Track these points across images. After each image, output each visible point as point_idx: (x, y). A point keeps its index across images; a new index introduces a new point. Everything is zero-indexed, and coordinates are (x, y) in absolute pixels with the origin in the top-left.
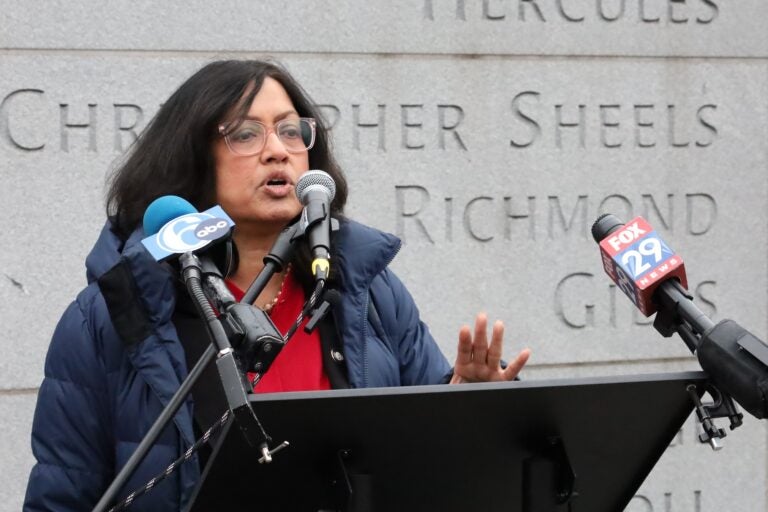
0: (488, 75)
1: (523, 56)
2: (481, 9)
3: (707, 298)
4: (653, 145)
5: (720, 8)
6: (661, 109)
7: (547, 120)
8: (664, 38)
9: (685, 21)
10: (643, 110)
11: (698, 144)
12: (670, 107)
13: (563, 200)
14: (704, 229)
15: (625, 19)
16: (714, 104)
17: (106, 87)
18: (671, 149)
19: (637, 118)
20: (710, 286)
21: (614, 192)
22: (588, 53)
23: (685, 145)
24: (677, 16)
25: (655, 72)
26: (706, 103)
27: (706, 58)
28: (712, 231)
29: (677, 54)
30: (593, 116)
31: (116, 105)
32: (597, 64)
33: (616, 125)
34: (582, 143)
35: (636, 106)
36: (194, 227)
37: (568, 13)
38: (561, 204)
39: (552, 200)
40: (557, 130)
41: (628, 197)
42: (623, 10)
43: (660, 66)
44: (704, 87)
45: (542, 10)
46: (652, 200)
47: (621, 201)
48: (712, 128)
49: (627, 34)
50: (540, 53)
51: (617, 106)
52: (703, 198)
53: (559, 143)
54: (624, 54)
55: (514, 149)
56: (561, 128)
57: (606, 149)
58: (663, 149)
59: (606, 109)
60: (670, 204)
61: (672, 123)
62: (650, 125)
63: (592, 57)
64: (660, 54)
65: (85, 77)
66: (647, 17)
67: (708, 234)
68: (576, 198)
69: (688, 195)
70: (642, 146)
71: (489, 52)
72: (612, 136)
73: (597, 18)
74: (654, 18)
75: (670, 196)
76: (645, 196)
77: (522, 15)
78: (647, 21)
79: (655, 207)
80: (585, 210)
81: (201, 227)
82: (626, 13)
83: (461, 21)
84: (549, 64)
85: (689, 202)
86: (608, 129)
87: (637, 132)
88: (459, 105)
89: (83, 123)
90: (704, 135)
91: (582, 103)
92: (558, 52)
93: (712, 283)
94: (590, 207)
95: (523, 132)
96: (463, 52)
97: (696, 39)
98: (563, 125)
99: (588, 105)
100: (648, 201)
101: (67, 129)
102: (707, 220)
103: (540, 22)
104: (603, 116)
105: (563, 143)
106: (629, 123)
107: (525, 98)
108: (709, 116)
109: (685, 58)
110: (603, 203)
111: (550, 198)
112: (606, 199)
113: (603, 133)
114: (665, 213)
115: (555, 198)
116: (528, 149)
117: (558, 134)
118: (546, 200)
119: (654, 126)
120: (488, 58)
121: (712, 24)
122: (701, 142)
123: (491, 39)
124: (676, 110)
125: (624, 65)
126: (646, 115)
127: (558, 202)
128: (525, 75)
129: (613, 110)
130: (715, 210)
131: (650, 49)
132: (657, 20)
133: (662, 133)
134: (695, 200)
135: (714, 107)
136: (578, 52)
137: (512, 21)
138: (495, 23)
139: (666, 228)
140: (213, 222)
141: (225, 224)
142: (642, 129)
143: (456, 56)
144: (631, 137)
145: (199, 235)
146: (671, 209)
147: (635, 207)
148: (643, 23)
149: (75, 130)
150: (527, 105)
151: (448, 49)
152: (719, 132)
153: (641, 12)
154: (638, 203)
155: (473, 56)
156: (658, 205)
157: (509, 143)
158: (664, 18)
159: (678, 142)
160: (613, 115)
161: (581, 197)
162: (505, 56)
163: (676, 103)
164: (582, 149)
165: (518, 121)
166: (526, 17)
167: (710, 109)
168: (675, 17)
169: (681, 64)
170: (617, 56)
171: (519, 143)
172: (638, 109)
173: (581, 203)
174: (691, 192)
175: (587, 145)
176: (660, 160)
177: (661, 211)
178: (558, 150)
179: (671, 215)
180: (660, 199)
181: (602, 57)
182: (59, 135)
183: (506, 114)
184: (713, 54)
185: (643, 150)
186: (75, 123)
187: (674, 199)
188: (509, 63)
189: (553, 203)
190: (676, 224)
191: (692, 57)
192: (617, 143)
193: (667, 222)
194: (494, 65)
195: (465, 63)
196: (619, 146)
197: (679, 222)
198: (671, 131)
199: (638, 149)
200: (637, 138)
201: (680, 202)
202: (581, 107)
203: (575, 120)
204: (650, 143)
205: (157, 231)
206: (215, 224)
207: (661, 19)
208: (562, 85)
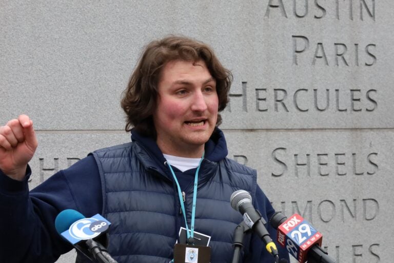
0: (260, 139)
1: (278, 130)
2: (255, 106)
3: (374, 252)
4: (345, 174)
5: (378, 103)
6: (349, 155)
7: (290, 162)
8: (349, 119)
9: (360, 110)
10: (339, 156)
11: (368, 173)
12: (353, 154)
13: (299, 203)
14: (372, 218)
15: (329, 110)
16: (376, 152)
17: (63, 149)
18: (355, 176)
19: (337, 161)
20: (376, 246)
21: (325, 199)
22: (311, 128)
23: (362, 174)
24: (356, 108)
25: (345, 136)
26: (372, 152)
27: (371, 129)
28: (376, 218)
29: (357, 127)
30: (314, 160)
31: (68, 159)
32: (315, 133)
33: (326, 164)
34: (309, 174)
35: (336, 154)
36: (88, 226)
37: (299, 107)
38: (299, 206)
39: (294, 203)
40: (296, 167)
41: (333, 201)
42: (328, 105)
43: (348, 133)
44: (371, 144)
45: (287, 106)
46: (345, 203)
47: (329, 203)
48: (376, 165)
49: (330, 117)
50: (285, 128)
51: (326, 155)
52: (371, 201)
53: (297, 174)
54: (329, 128)
55: (273, 178)
56: (297, 166)
57: (320, 177)
58: (350, 176)
59: (321, 156)
60: (355, 204)
61: (354, 163)
62: (344, 164)
63: (313, 129)
64: (347, 127)
65: (53, 144)
66: (340, 108)
67: (374, 220)
68: (306, 202)
69: (364, 200)
70: (339, 175)
71: (260, 128)
72: (324, 170)
73: (315, 109)
74: (344, 109)
75: (354, 200)
76: (341, 200)
77: (276, 108)
78: (340, 110)
79: (347, 206)
80: (311, 208)
81: (93, 225)
82: (330, 107)
83: (245, 112)
84: (291, 133)
85: (365, 203)
86: (321, 166)
87: (337, 167)
88: (245, 155)
89: (51, 168)
90: (371, 168)
91: (308, 153)
92: (295, 127)
93: (377, 245)
94: (313, 207)
95: (278, 169)
96: (246, 128)
97: (366, 119)
98: (298, 165)
99: (311, 154)
100: (343, 203)
101: (43, 171)
102: (374, 212)
103: (286, 112)
104: (319, 160)
105: (299, 174)
106: (332, 163)
107: (279, 151)
108: (374, 159)
109: (361, 129)
110: (320, 204)
111: (293, 202)
112: (322, 202)
113: (319, 168)
114: (352, 209)
115: (295, 202)
116: (281, 177)
117: (296, 169)
118: (291, 204)
119: (346, 164)
120: (260, 130)
121: (374, 112)
122: (370, 172)
123: (261, 121)
124: (357, 156)
125: (329, 133)
126: (341, 159)
127: (297, 204)
128: (279, 139)
129: (324, 157)
130: (378, 207)
131: (343, 125)
132: (346, 110)
133: (350, 168)
134: (368, 202)
135: (376, 154)
136: (305, 127)
137: (272, 112)
138: (263, 113)
139: (353, 217)
140: (99, 223)
141: (105, 224)
142: (339, 166)
143: (243, 130)
144: (334, 170)
145: (92, 229)
146: (355, 207)
147: (336, 206)
148: (338, 112)
149: (47, 172)
150: (280, 155)
151: (239, 127)
152: (379, 167)
153: (338, 106)
154: (338, 204)
155: (252, 130)
156: (348, 205)
157: (271, 174)
158: (349, 109)
159: (358, 172)
160: (324, 159)
161: (308, 202)
162: (267, 130)
163: (357, 153)
164: (309, 177)
165: (275, 163)
166: (278, 109)
167: (374, 155)
168: (355, 108)
169: (359, 132)
170: (325, 129)
171: (276, 174)
172: (337, 156)
173: (309, 205)
174: (365, 198)
175: (311, 175)
176: (349, 182)
177: (350, 208)
178: (296, 178)
179: (355, 210)
180: (350, 202)
181: (317, 129)
182: (39, 174)
183: (269, 160)
184: (375, 127)
185: (340, 176)
186: (47, 168)
187: (357, 202)
188: (270, 133)
189: (294, 205)
190: (357, 215)
191: (365, 129)
192: (327, 173)
193: (353, 214)
194: (263, 135)
195: (248, 134)
196: (327, 175)
197: (359, 214)
198: (354, 167)
199: (337, 176)
200: (337, 170)
201: (360, 203)
202: (308, 155)
203: (305, 162)
204: (344, 173)
205: (68, 228)
206: (100, 224)
207: (348, 110)
208: (298, 144)
